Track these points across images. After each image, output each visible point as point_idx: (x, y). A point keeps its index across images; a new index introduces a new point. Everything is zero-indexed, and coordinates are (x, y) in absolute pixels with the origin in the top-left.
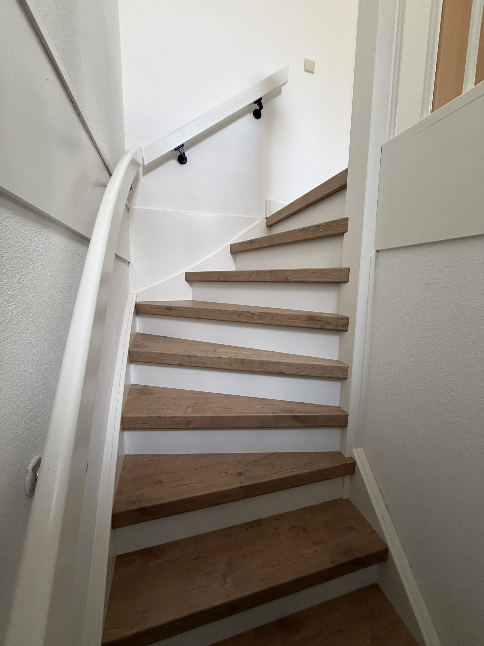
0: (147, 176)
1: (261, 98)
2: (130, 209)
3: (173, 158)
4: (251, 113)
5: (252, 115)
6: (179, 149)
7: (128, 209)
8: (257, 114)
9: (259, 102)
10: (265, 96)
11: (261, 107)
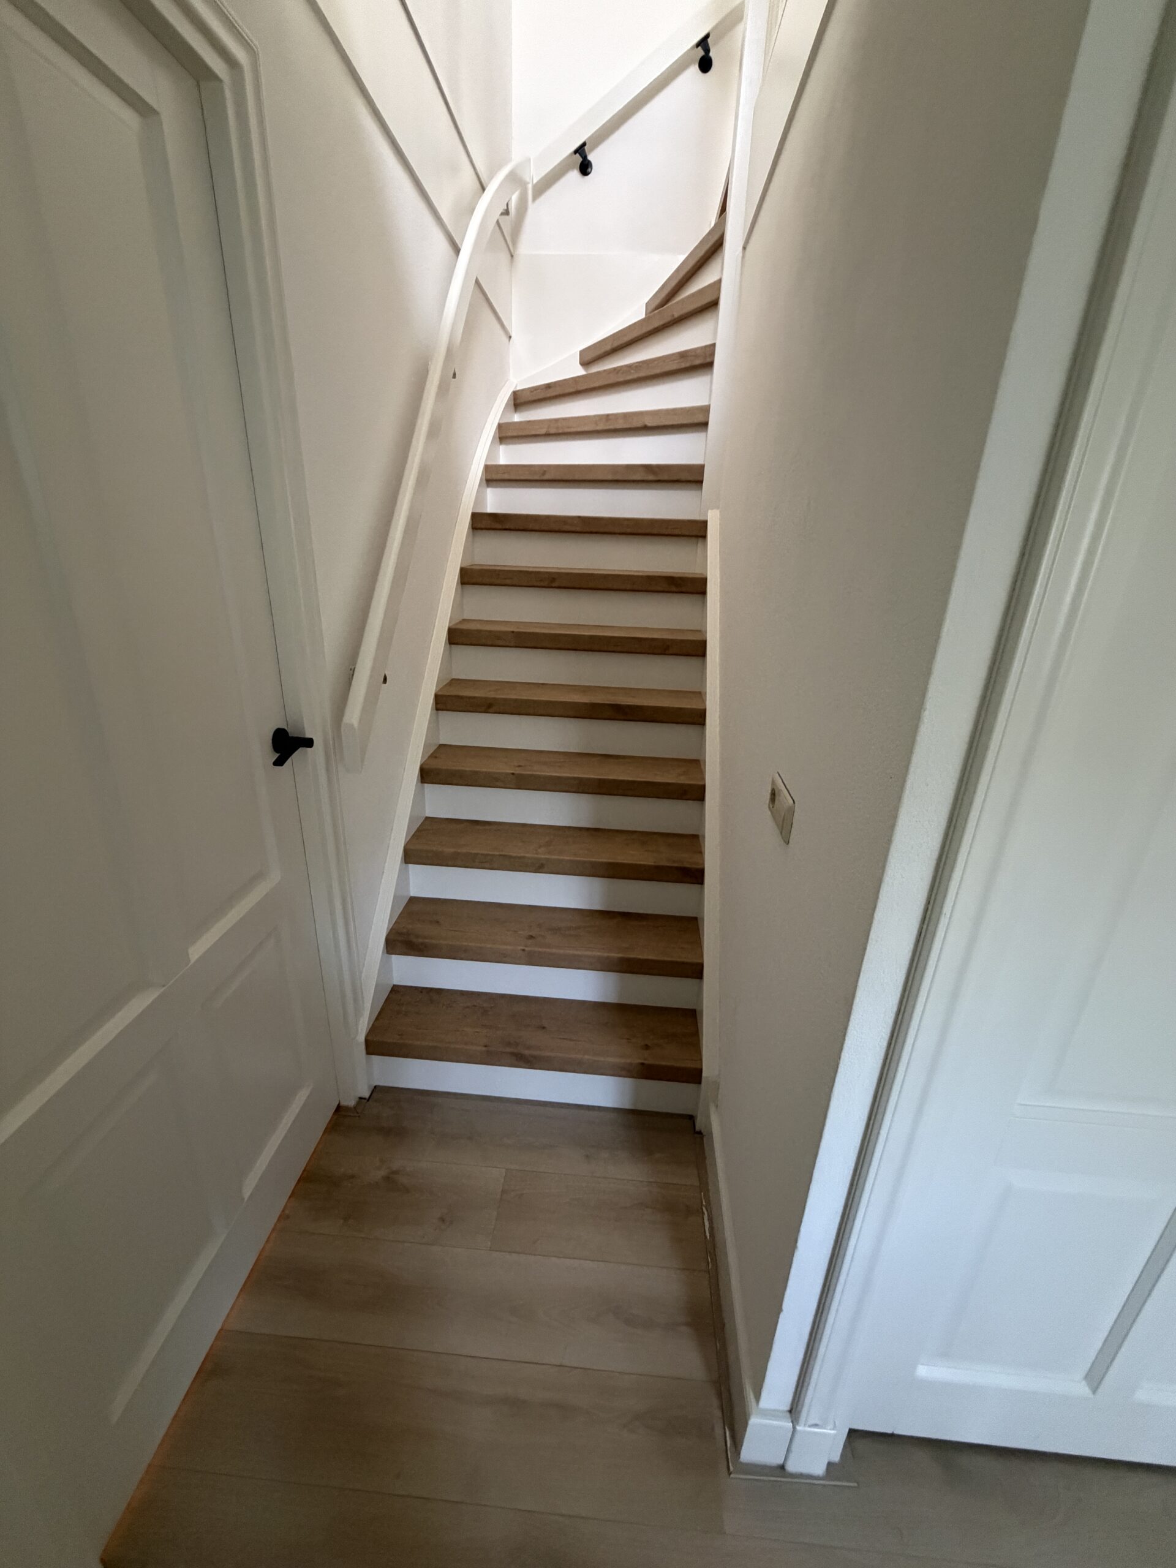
0: (538, 202)
1: (707, 36)
2: (514, 256)
3: (572, 168)
4: (695, 64)
5: (697, 66)
6: (579, 151)
7: (512, 256)
8: (705, 65)
9: (703, 43)
10: (715, 28)
11: (707, 50)
